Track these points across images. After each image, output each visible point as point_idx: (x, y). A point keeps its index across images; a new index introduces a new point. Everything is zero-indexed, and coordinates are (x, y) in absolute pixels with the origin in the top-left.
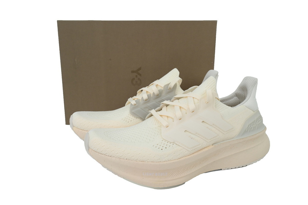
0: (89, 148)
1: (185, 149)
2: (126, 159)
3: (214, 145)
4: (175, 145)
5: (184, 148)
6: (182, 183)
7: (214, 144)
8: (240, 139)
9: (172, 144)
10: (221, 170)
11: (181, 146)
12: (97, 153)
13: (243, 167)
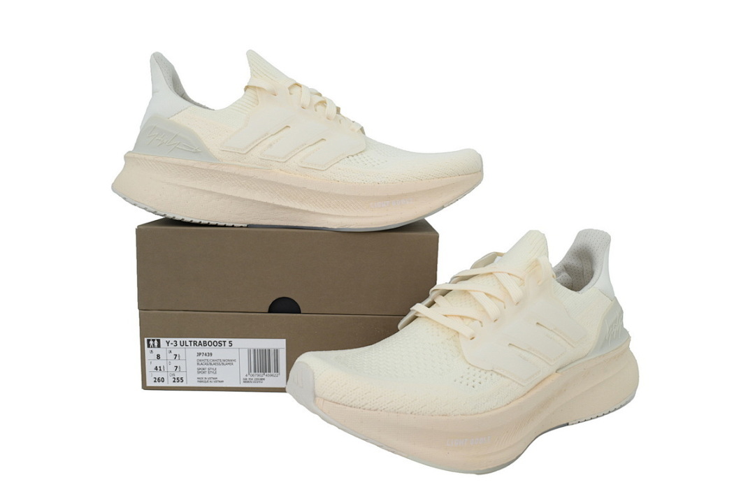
0: (315, 396)
1: (517, 382)
2: (411, 413)
3: (560, 371)
4: (495, 375)
5: (514, 381)
6: (515, 458)
7: (558, 370)
8: (600, 357)
9: (489, 374)
10: (568, 424)
11: (507, 378)
12: (340, 406)
13: (604, 415)
